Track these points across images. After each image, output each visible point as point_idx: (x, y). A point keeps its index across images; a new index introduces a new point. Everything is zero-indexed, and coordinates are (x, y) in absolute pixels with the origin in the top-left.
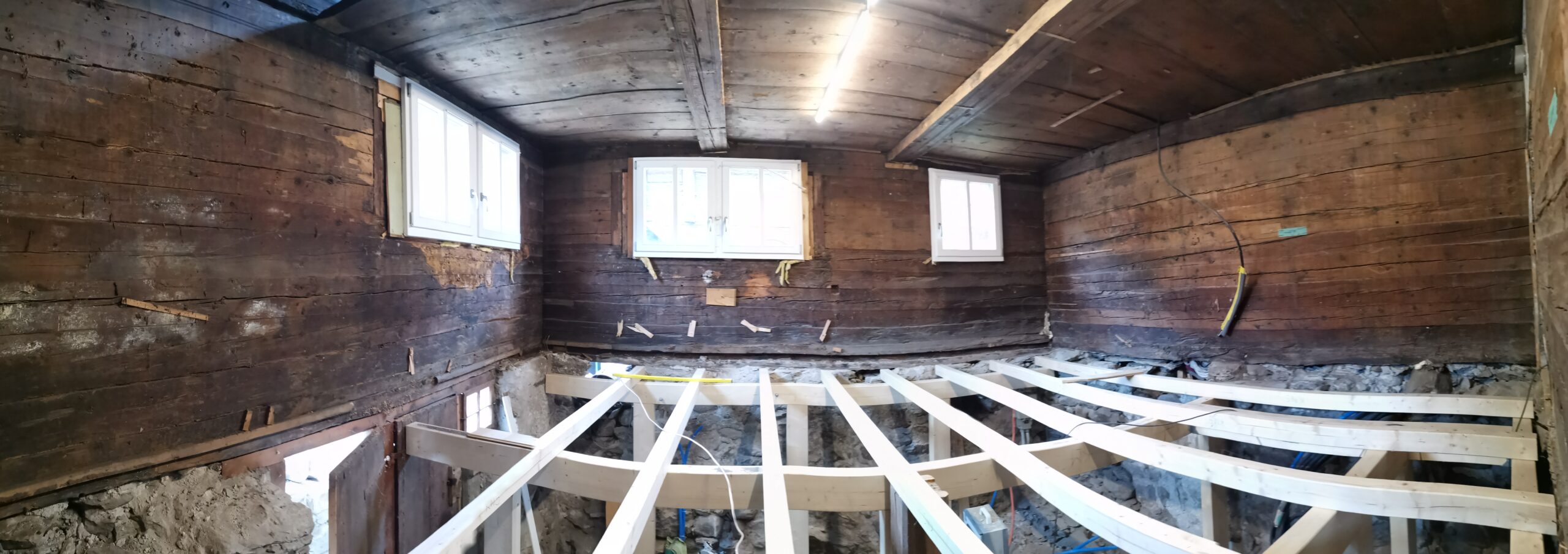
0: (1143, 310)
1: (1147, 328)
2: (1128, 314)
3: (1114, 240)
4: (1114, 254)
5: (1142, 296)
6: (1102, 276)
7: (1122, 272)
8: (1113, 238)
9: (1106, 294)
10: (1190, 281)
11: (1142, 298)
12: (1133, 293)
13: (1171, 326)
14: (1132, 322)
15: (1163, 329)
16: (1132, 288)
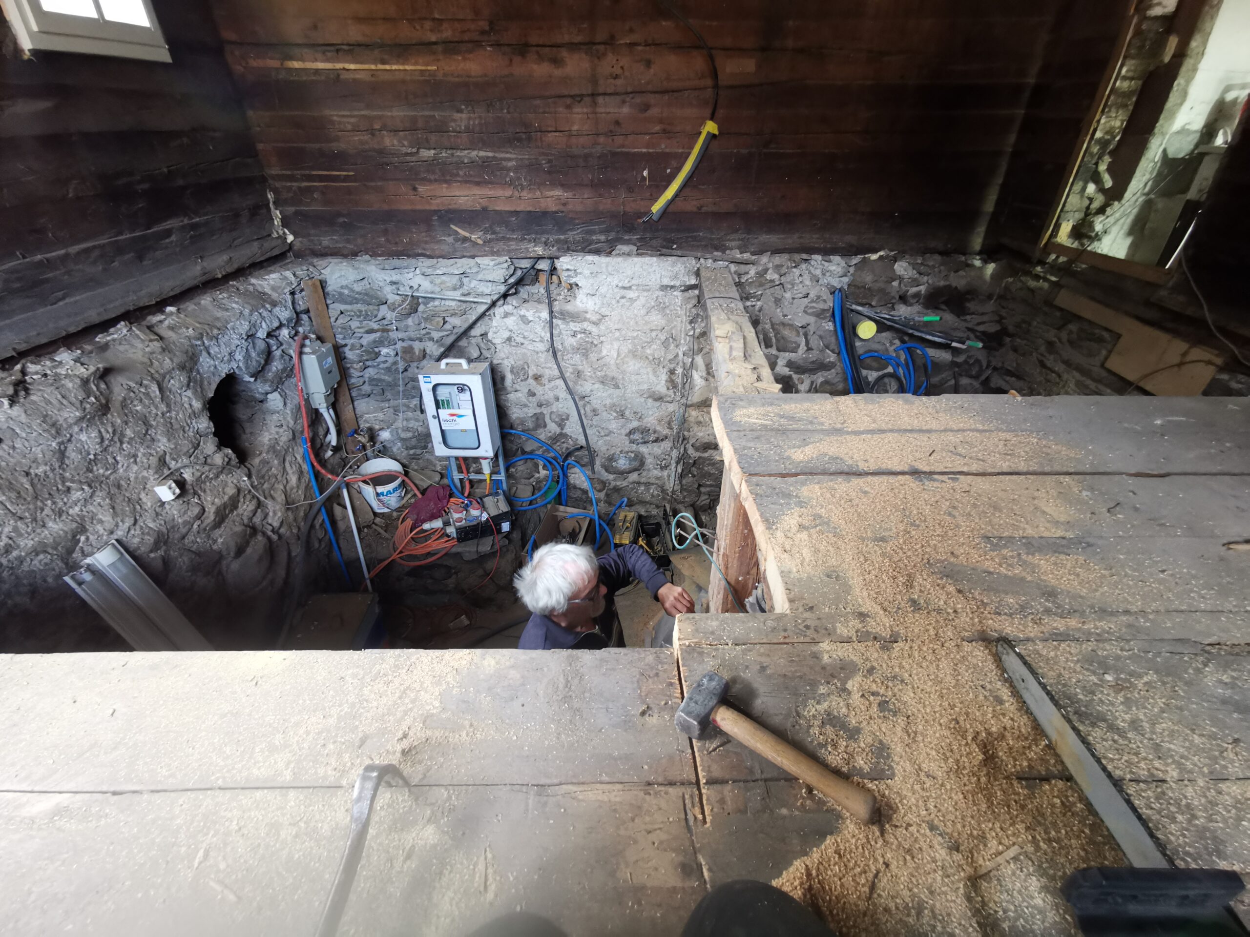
0: (511, 183)
1: (516, 213)
2: (477, 191)
3: (440, 48)
4: (440, 76)
5: (510, 160)
6: (414, 120)
7: (464, 116)
8: (435, 43)
9: (427, 154)
10: (602, 139)
11: (510, 164)
12: (490, 154)
13: (561, 208)
14: (484, 202)
15: (545, 213)
16: (485, 144)
